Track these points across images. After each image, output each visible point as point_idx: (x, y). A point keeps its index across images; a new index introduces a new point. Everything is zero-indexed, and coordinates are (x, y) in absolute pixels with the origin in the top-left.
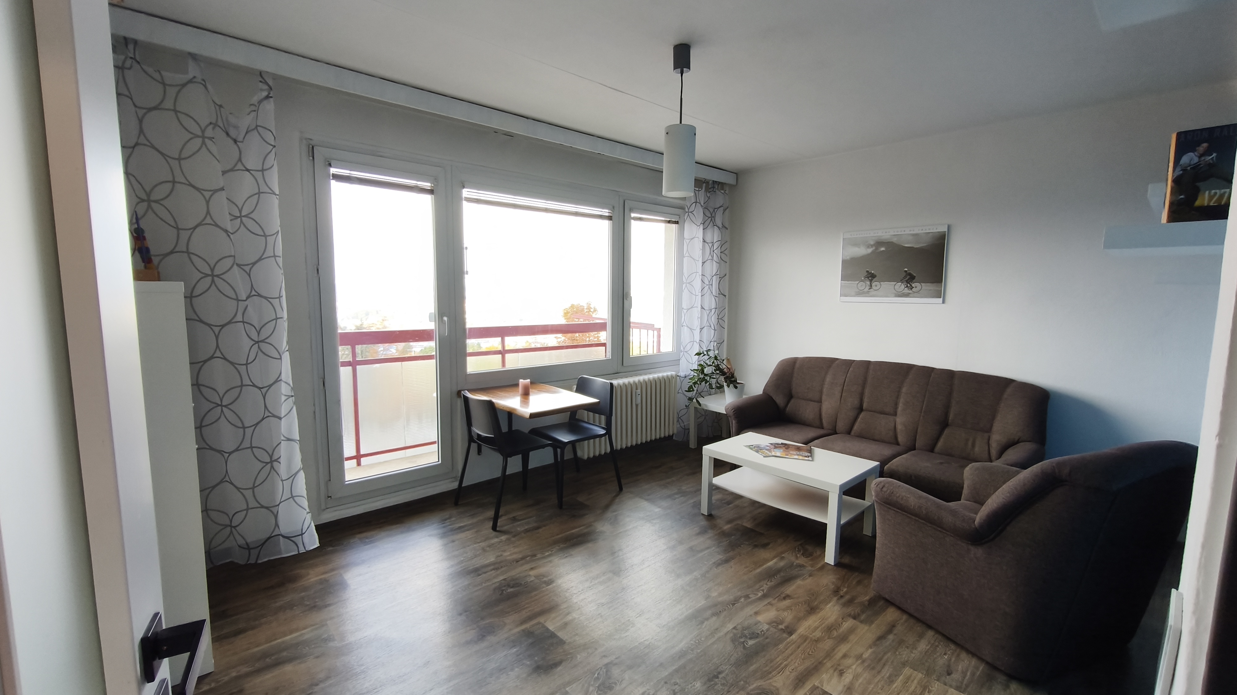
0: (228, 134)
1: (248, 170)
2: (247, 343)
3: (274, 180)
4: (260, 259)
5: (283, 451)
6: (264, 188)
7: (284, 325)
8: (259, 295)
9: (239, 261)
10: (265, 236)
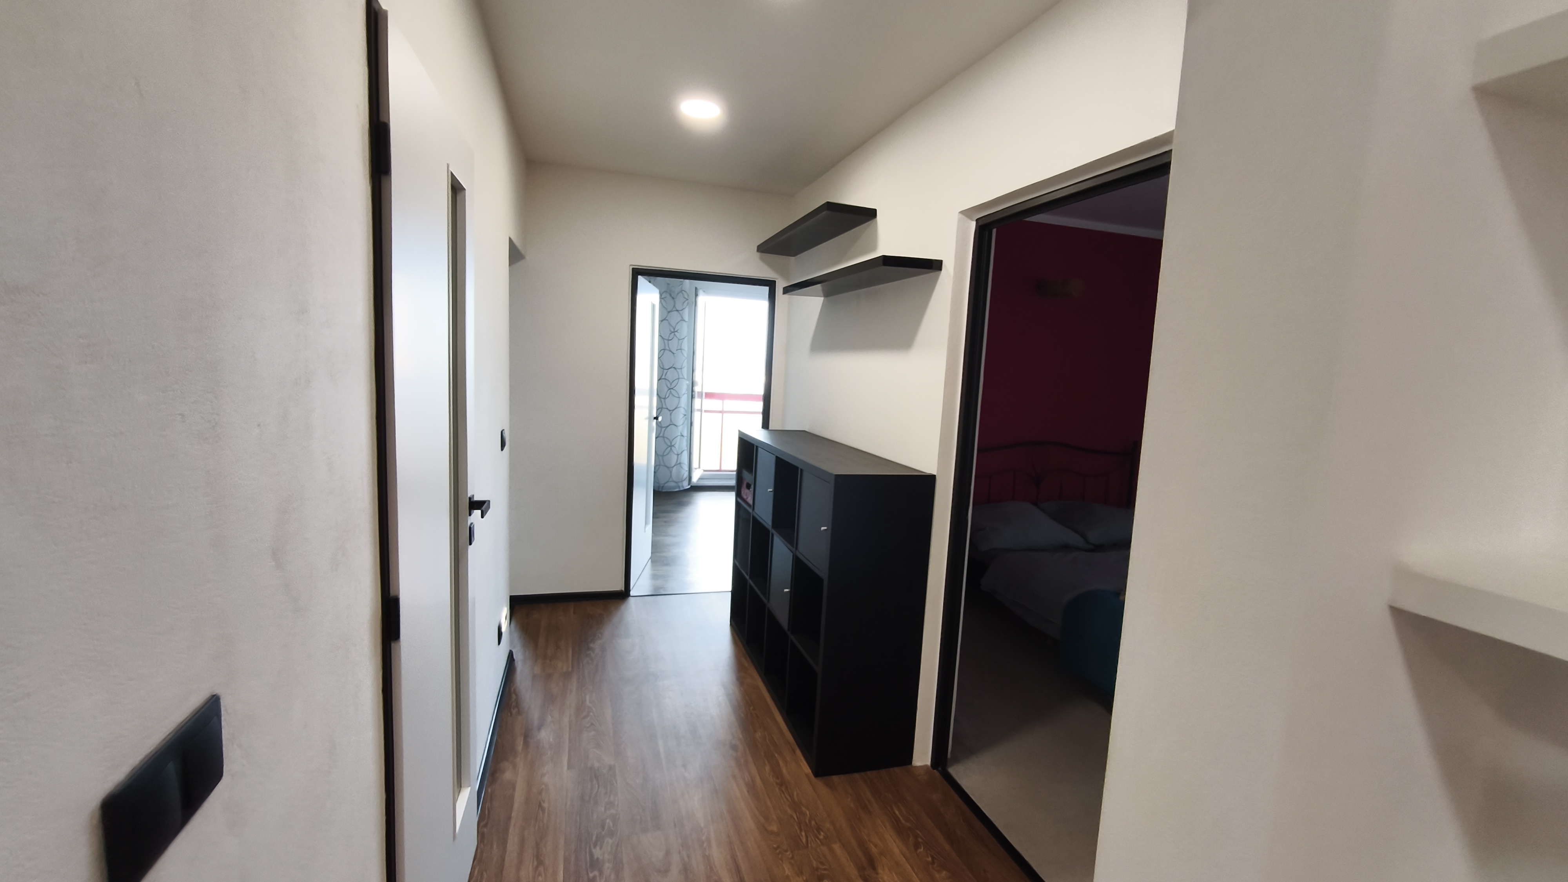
0: (671, 295)
1: (677, 311)
2: (666, 389)
3: (686, 313)
4: (676, 351)
6: (682, 318)
8: (673, 367)
10: (680, 340)
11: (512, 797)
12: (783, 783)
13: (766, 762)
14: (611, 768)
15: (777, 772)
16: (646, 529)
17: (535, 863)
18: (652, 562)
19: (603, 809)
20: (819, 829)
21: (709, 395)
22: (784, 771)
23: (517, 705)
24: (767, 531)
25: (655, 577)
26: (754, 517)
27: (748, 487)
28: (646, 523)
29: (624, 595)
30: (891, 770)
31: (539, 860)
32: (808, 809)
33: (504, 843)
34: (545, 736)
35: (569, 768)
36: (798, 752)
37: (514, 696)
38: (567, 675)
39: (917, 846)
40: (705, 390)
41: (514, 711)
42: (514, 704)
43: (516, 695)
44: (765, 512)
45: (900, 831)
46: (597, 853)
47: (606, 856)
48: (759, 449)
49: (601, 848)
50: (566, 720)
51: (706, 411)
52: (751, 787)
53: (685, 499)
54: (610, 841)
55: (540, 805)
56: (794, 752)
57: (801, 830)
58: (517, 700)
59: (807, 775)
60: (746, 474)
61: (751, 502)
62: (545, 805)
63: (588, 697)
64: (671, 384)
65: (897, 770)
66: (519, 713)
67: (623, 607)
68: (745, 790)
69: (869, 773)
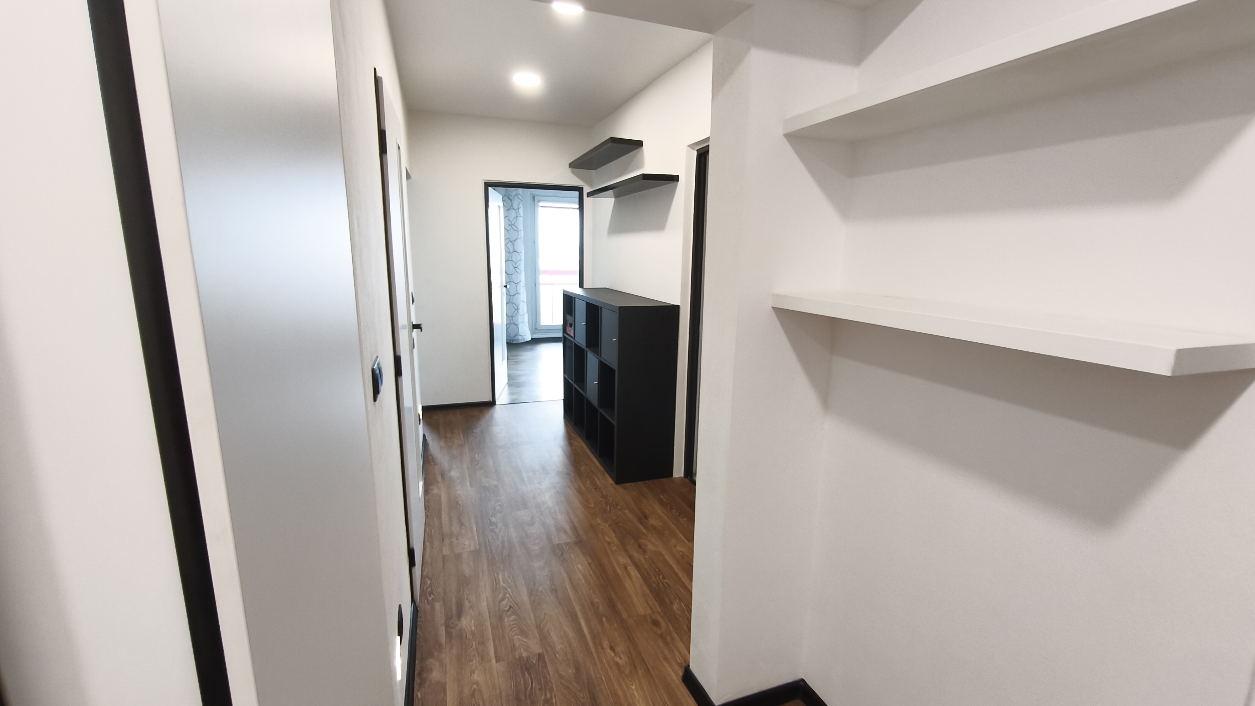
0: (509, 198)
1: (514, 209)
2: (512, 268)
3: (521, 211)
4: (517, 239)
6: (518, 215)
7: (523, 262)
8: (516, 251)
9: (511, 240)
10: (518, 231)
11: (440, 500)
12: (597, 488)
13: (588, 479)
14: (496, 485)
15: (593, 483)
17: (460, 525)
18: (508, 385)
19: (494, 503)
20: (617, 505)
22: (598, 483)
23: (434, 461)
24: (583, 350)
25: (511, 394)
26: (575, 344)
27: (571, 323)
28: (503, 359)
29: (492, 404)
30: (661, 480)
31: (461, 524)
32: (611, 497)
33: (440, 518)
34: (454, 474)
35: (471, 486)
36: (607, 475)
37: (430, 457)
38: (461, 446)
39: (671, 509)
41: (432, 464)
42: (431, 460)
43: (431, 456)
44: (581, 339)
45: (662, 503)
46: (493, 519)
47: (499, 520)
48: (576, 299)
49: (495, 518)
50: (465, 466)
52: (579, 491)
53: (529, 348)
54: (500, 515)
55: (457, 502)
56: (604, 475)
57: (607, 506)
58: (432, 459)
59: (611, 484)
60: (569, 318)
62: (460, 503)
63: (476, 456)
64: (515, 264)
65: (664, 480)
66: (435, 464)
67: (492, 411)
68: (575, 492)
69: (647, 481)
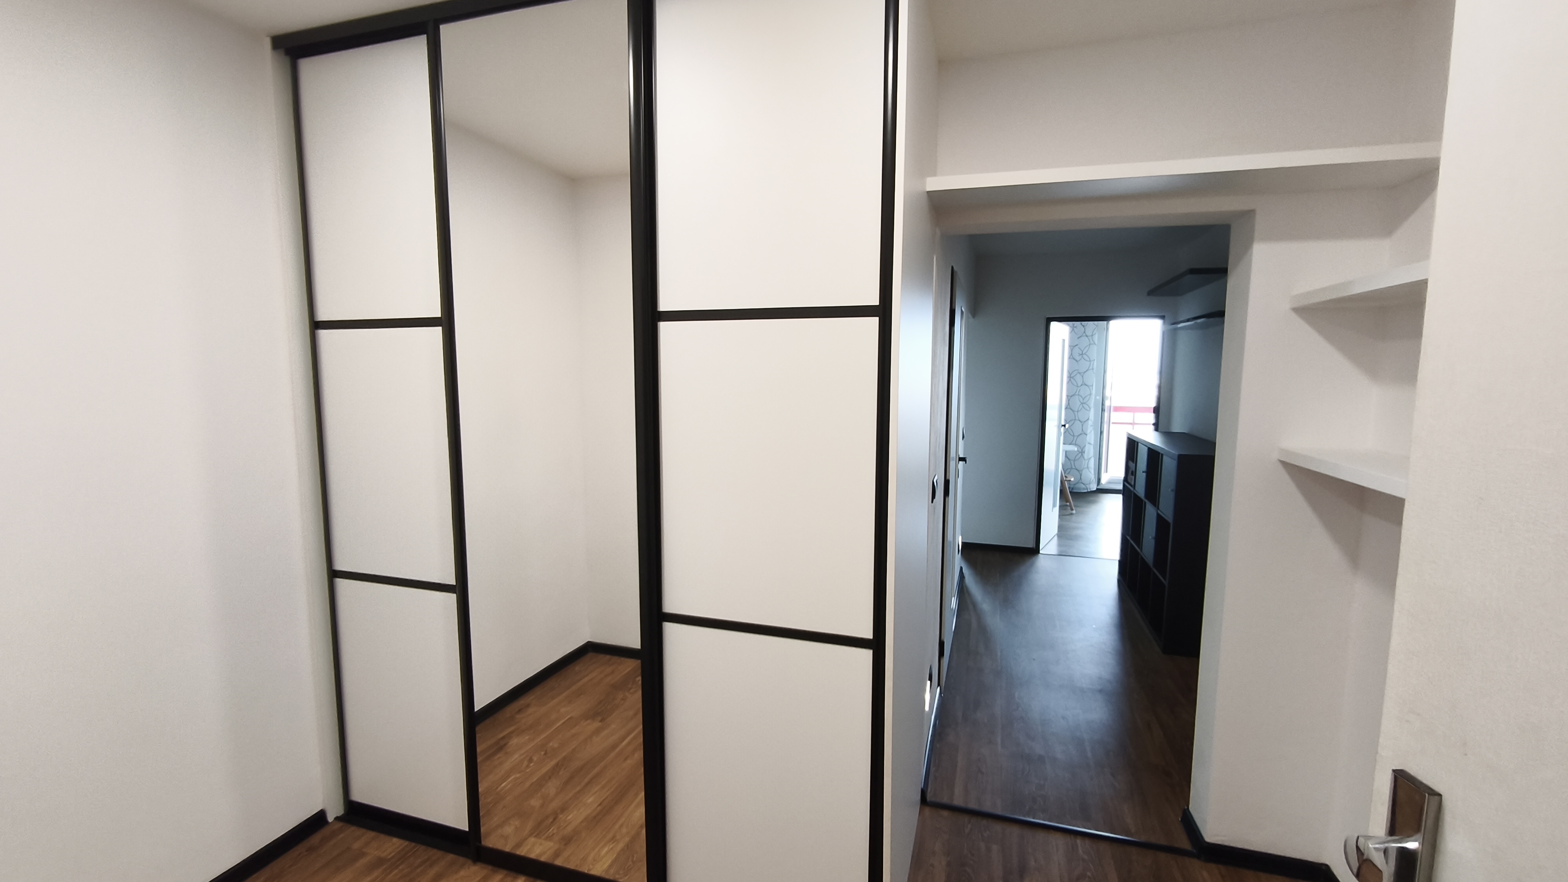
2: (1079, 403)
5: (1086, 449)
16: (1054, 510)
18: (1059, 535)
21: (1117, 409)
22: (1141, 648)
24: (1142, 500)
25: (1060, 545)
26: (1135, 494)
27: (1132, 474)
28: (1054, 506)
29: (1035, 551)
35: (1001, 620)
36: (1154, 643)
38: (996, 584)
40: (1114, 404)
44: (1140, 489)
48: (1139, 444)
51: (1113, 423)
53: (1091, 499)
56: (1151, 642)
59: (1159, 654)
60: (1132, 465)
61: (1133, 483)
64: (1083, 400)
66: (969, 595)
67: (1034, 558)
